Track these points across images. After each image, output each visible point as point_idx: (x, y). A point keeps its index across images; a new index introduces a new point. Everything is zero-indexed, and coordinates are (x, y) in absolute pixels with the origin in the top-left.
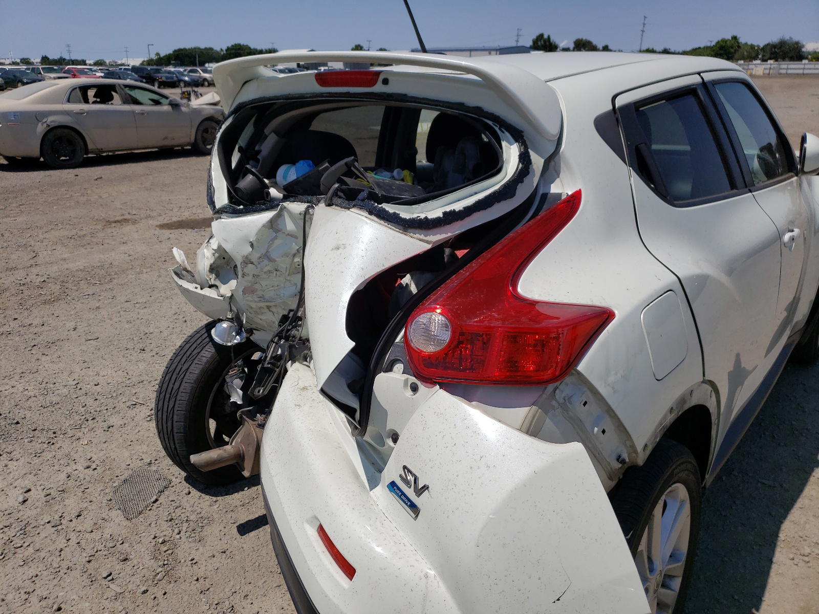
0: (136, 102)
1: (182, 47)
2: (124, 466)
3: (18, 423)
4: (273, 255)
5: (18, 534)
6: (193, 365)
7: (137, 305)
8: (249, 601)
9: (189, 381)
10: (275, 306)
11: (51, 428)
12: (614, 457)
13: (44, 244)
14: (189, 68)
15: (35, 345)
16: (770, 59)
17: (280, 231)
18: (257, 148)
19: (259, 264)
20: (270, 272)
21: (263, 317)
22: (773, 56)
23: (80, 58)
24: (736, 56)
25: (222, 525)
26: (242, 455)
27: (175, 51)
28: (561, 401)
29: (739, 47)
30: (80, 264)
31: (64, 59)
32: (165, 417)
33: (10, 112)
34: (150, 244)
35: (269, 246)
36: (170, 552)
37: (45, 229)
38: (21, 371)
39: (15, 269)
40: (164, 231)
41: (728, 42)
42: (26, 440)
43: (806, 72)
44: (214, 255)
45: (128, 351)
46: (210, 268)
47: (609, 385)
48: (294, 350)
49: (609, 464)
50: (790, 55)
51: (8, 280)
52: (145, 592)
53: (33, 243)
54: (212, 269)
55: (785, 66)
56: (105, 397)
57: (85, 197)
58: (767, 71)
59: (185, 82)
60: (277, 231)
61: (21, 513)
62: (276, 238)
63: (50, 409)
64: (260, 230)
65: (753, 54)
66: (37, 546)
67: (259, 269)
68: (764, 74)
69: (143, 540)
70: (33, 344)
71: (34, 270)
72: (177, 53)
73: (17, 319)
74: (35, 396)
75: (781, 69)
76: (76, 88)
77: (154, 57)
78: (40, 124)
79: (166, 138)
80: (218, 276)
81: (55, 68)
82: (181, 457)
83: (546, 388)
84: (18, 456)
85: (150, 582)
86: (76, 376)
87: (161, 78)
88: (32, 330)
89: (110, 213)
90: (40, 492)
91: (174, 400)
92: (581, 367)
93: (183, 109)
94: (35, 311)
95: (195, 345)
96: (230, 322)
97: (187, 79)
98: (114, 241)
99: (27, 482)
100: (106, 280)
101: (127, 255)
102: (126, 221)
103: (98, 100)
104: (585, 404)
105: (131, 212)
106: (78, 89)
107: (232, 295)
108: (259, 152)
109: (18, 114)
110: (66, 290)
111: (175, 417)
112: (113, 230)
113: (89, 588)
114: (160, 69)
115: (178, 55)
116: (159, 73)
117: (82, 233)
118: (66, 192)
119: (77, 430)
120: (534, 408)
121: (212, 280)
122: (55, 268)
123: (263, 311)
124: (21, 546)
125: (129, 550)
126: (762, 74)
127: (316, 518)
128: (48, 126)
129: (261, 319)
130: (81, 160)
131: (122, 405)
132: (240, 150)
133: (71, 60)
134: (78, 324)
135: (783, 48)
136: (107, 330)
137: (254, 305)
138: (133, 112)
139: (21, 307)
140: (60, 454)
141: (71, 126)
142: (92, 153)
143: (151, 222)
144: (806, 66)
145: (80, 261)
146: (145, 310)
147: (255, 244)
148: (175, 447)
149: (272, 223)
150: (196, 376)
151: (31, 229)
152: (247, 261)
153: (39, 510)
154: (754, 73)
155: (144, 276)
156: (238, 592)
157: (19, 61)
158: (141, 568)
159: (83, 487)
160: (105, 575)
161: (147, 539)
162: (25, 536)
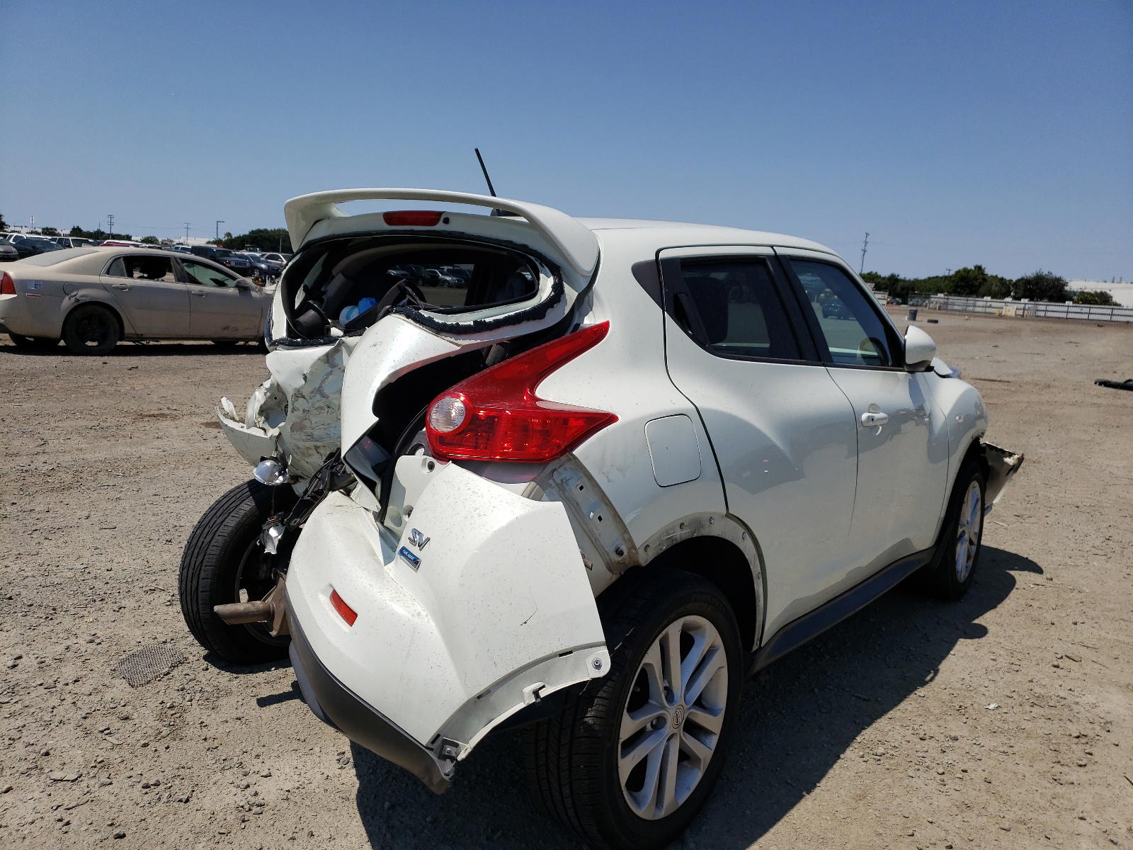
0: (194, 281)
1: (262, 228)
2: (134, 643)
3: (10, 598)
4: (326, 391)
5: (5, 693)
6: (230, 517)
7: (168, 499)
8: (261, 760)
9: (222, 534)
10: (324, 446)
11: (51, 605)
12: (613, 548)
13: (57, 432)
14: (268, 254)
15: (36, 530)
16: (1025, 297)
17: (335, 367)
18: (323, 289)
19: (311, 398)
20: (321, 408)
21: (309, 460)
22: (1027, 294)
23: (123, 233)
24: (982, 290)
25: (241, 697)
26: (271, 612)
27: (253, 232)
28: (559, 481)
29: (985, 280)
30: (101, 455)
31: (103, 233)
32: (190, 574)
33: (30, 281)
34: (192, 442)
35: (323, 381)
36: (178, 715)
37: (58, 418)
38: (18, 552)
39: (17, 455)
40: (210, 429)
41: (971, 273)
42: (20, 614)
43: (1070, 316)
44: (265, 394)
45: (150, 542)
46: (260, 410)
47: (603, 473)
48: (336, 478)
49: (608, 555)
50: (1050, 293)
51: (9, 465)
52: (145, 745)
53: (41, 431)
54: (262, 411)
55: (1043, 308)
56: (118, 581)
57: (113, 387)
58: (1020, 312)
59: (261, 269)
60: (333, 366)
61: (10, 676)
62: (331, 373)
63: (51, 588)
64: (315, 364)
65: (1004, 290)
66: (27, 703)
67: (310, 404)
68: (1016, 315)
69: (149, 704)
70: (35, 528)
71: (42, 458)
72: (255, 235)
73: (15, 504)
74: (33, 576)
75: (1037, 310)
76: (119, 258)
77: (222, 237)
78: (67, 298)
79: (226, 328)
80: (267, 419)
81: (90, 240)
82: (203, 621)
83: (545, 468)
84: (9, 628)
85: (152, 738)
86: (85, 561)
87: (229, 263)
88: (33, 515)
89: (145, 406)
90: (34, 660)
91: (202, 554)
92: (576, 452)
93: (254, 294)
94: (40, 498)
95: (234, 499)
96: (275, 461)
97: (263, 266)
98: (146, 434)
99: (17, 651)
100: (132, 473)
101: (161, 450)
102: (163, 415)
103: (146, 275)
104: (581, 488)
105: (171, 406)
106: (122, 259)
107: (280, 434)
108: (324, 293)
109: (41, 283)
110: (79, 480)
111: (202, 573)
112: (146, 424)
113: (82, 739)
114: (230, 252)
115: (256, 237)
116: (229, 256)
117: (105, 425)
118: (89, 380)
119: (82, 609)
120: (533, 483)
121: (261, 423)
122: (68, 457)
123: (310, 452)
124: (8, 702)
125: (131, 712)
126: (1013, 315)
127: (331, 585)
128: (77, 300)
129: (307, 463)
130: (112, 347)
131: (137, 589)
132: (306, 289)
133: (112, 234)
134: (92, 513)
135: (1039, 285)
136: (127, 521)
137: (301, 444)
138: (189, 292)
139: (22, 493)
140: (59, 628)
141: (107, 303)
142: (129, 339)
143: (195, 419)
144: (1071, 309)
145: (100, 452)
146: (177, 505)
147: (308, 377)
148: (198, 609)
149: (328, 358)
150: (230, 529)
151: (40, 416)
152: (299, 394)
153: (30, 674)
154: (1003, 313)
155: (180, 473)
156: (249, 753)
157: (40, 231)
158: (143, 726)
159: (83, 659)
160: (101, 729)
161: (153, 704)
162: (13, 695)
